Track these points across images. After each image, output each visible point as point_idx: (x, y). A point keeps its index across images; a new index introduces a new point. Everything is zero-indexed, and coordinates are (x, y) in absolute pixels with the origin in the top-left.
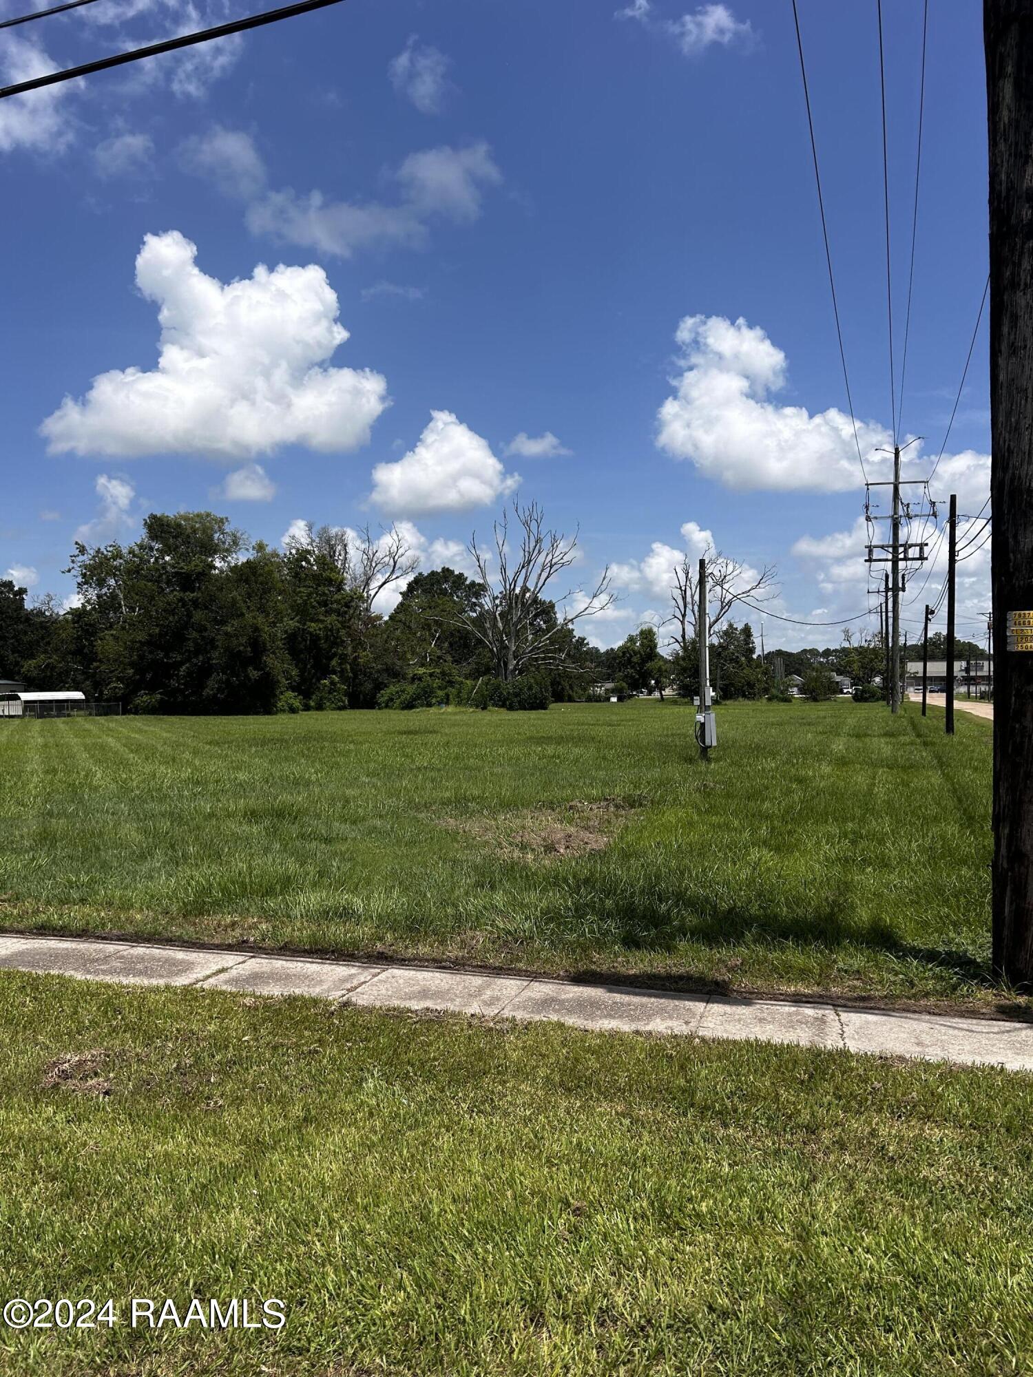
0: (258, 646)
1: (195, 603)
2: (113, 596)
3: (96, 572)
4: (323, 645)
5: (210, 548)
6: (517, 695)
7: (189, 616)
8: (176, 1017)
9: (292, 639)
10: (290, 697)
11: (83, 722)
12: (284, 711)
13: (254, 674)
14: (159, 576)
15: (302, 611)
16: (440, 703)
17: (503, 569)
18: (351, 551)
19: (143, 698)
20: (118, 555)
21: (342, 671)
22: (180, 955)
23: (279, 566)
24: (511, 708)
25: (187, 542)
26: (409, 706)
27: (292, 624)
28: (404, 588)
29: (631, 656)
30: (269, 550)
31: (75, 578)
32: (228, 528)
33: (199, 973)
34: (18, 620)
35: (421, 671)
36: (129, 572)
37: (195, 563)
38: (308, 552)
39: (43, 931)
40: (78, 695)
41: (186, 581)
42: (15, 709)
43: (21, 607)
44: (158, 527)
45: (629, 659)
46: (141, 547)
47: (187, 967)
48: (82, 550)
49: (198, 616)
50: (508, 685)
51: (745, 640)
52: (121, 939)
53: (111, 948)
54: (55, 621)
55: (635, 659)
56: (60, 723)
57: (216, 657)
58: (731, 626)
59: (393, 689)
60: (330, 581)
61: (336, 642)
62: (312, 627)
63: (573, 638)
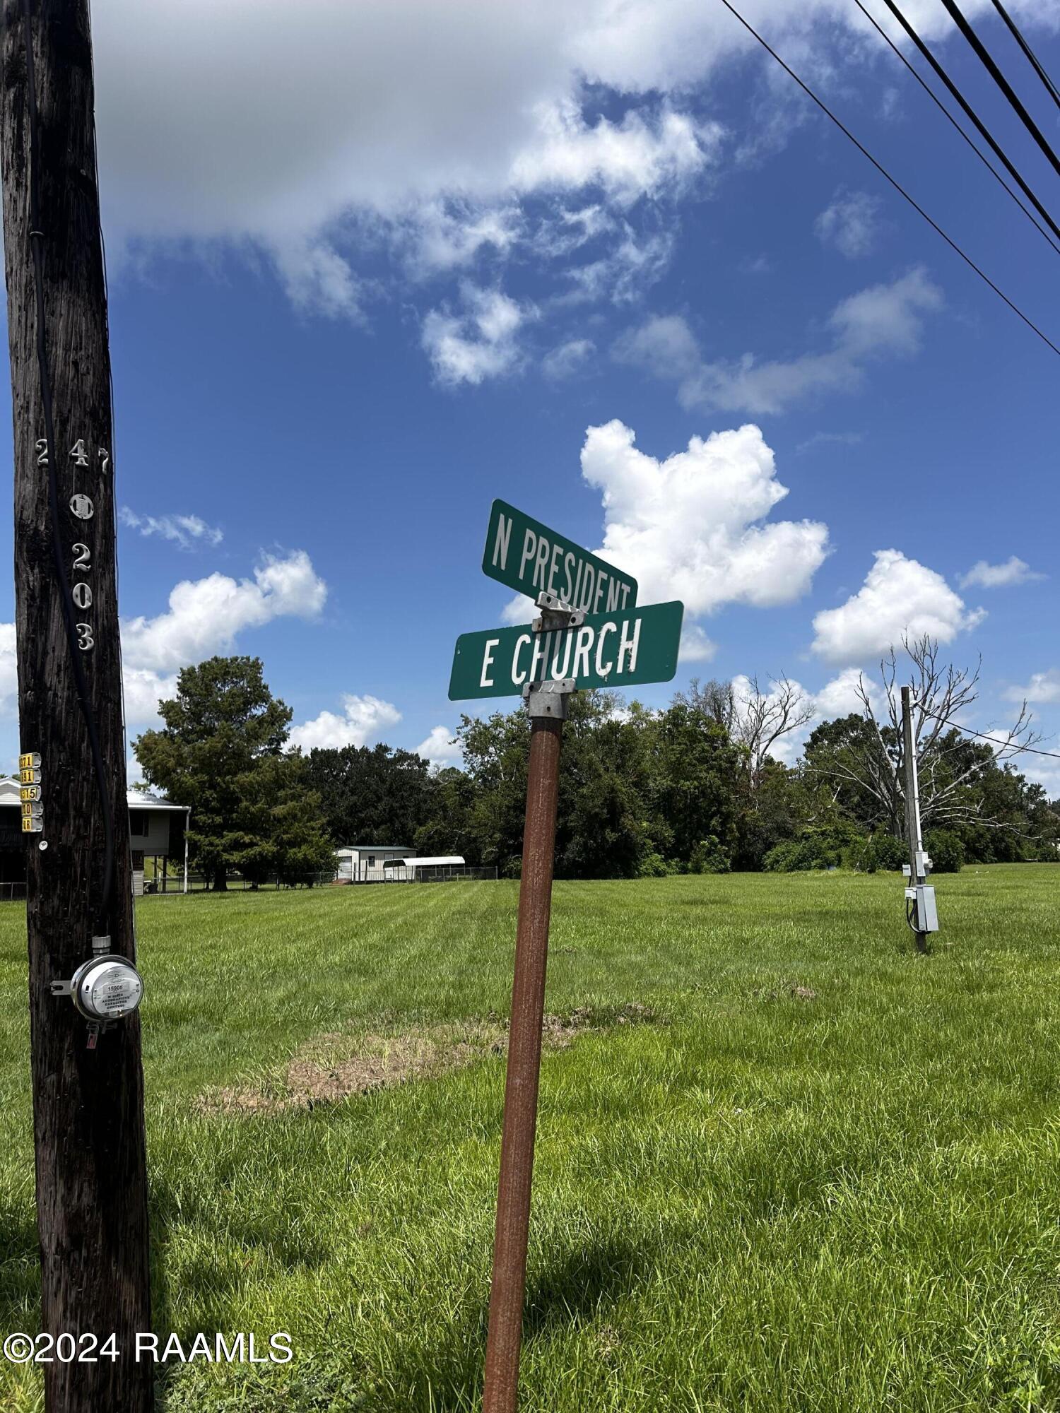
0: (615, 808)
2: (493, 764)
3: (478, 741)
4: (703, 803)
5: (586, 714)
9: (665, 801)
10: (656, 860)
12: (648, 875)
13: (611, 836)
15: (676, 770)
16: (829, 864)
21: (728, 831)
23: (655, 725)
26: (795, 867)
27: (661, 782)
30: (644, 710)
31: (462, 747)
34: (418, 789)
35: (813, 829)
36: (508, 739)
40: (459, 860)
43: (424, 777)
46: (519, 715)
48: (467, 721)
59: (779, 849)
60: (711, 738)
61: (719, 802)
62: (686, 785)
63: (1023, 786)
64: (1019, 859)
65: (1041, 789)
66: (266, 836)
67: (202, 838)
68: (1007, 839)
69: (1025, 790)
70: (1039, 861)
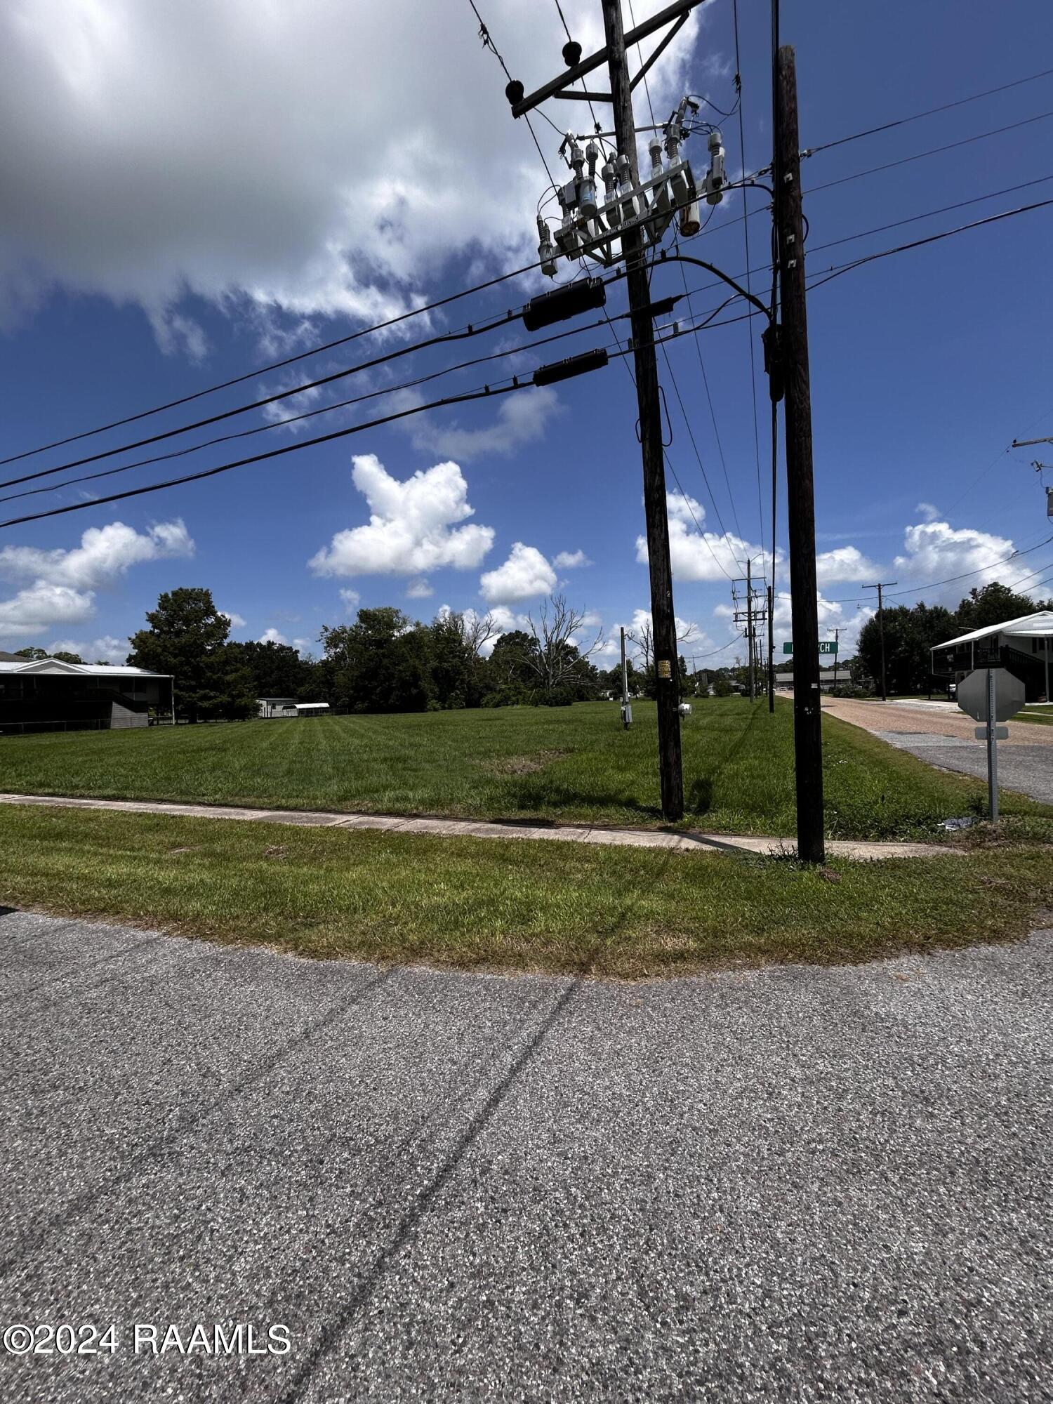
0: (416, 677)
1: (384, 655)
2: (343, 653)
3: (333, 641)
4: (452, 674)
5: (391, 626)
6: (554, 698)
7: (381, 662)
8: (321, 836)
9: (435, 673)
10: (433, 703)
11: (328, 719)
12: (431, 710)
13: (414, 691)
14: (367, 642)
15: (440, 657)
16: (513, 704)
17: (545, 631)
18: (466, 623)
19: (359, 706)
20: (344, 631)
21: (463, 688)
22: (332, 816)
23: (428, 633)
24: (551, 705)
25: (379, 623)
26: (497, 705)
27: (434, 663)
28: (496, 642)
30: (422, 625)
31: (322, 645)
32: (400, 615)
33: (337, 822)
34: (295, 666)
35: (503, 687)
36: (350, 640)
37: (384, 635)
38: (443, 626)
39: (279, 808)
40: (326, 705)
41: (380, 644)
42: (294, 713)
43: (297, 659)
44: (365, 616)
46: (356, 626)
47: (334, 820)
48: (326, 629)
49: (385, 661)
50: (550, 692)
52: (310, 811)
53: (304, 814)
54: (315, 666)
56: (315, 720)
57: (394, 683)
59: (489, 696)
60: (455, 641)
61: (460, 673)
62: (445, 665)
66: (222, 692)
67: (184, 693)
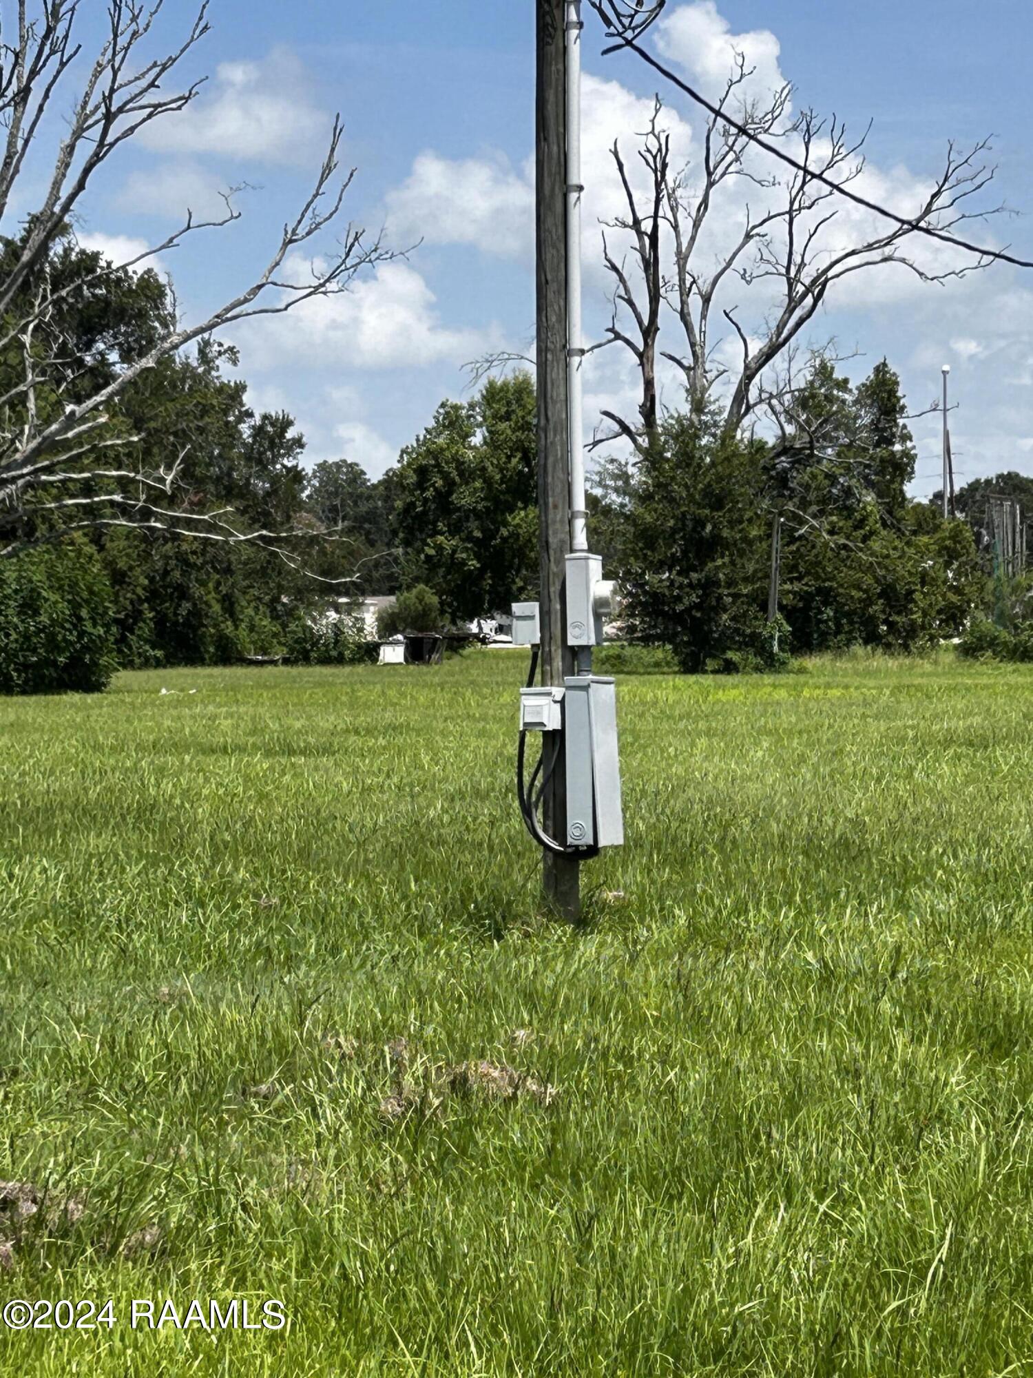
29: (451, 485)
45: (443, 498)
51: (875, 427)
55: (465, 498)
58: (824, 372)
63: (240, 420)
64: (227, 655)
65: (290, 434)
68: (196, 590)
69: (245, 429)
70: (286, 661)
